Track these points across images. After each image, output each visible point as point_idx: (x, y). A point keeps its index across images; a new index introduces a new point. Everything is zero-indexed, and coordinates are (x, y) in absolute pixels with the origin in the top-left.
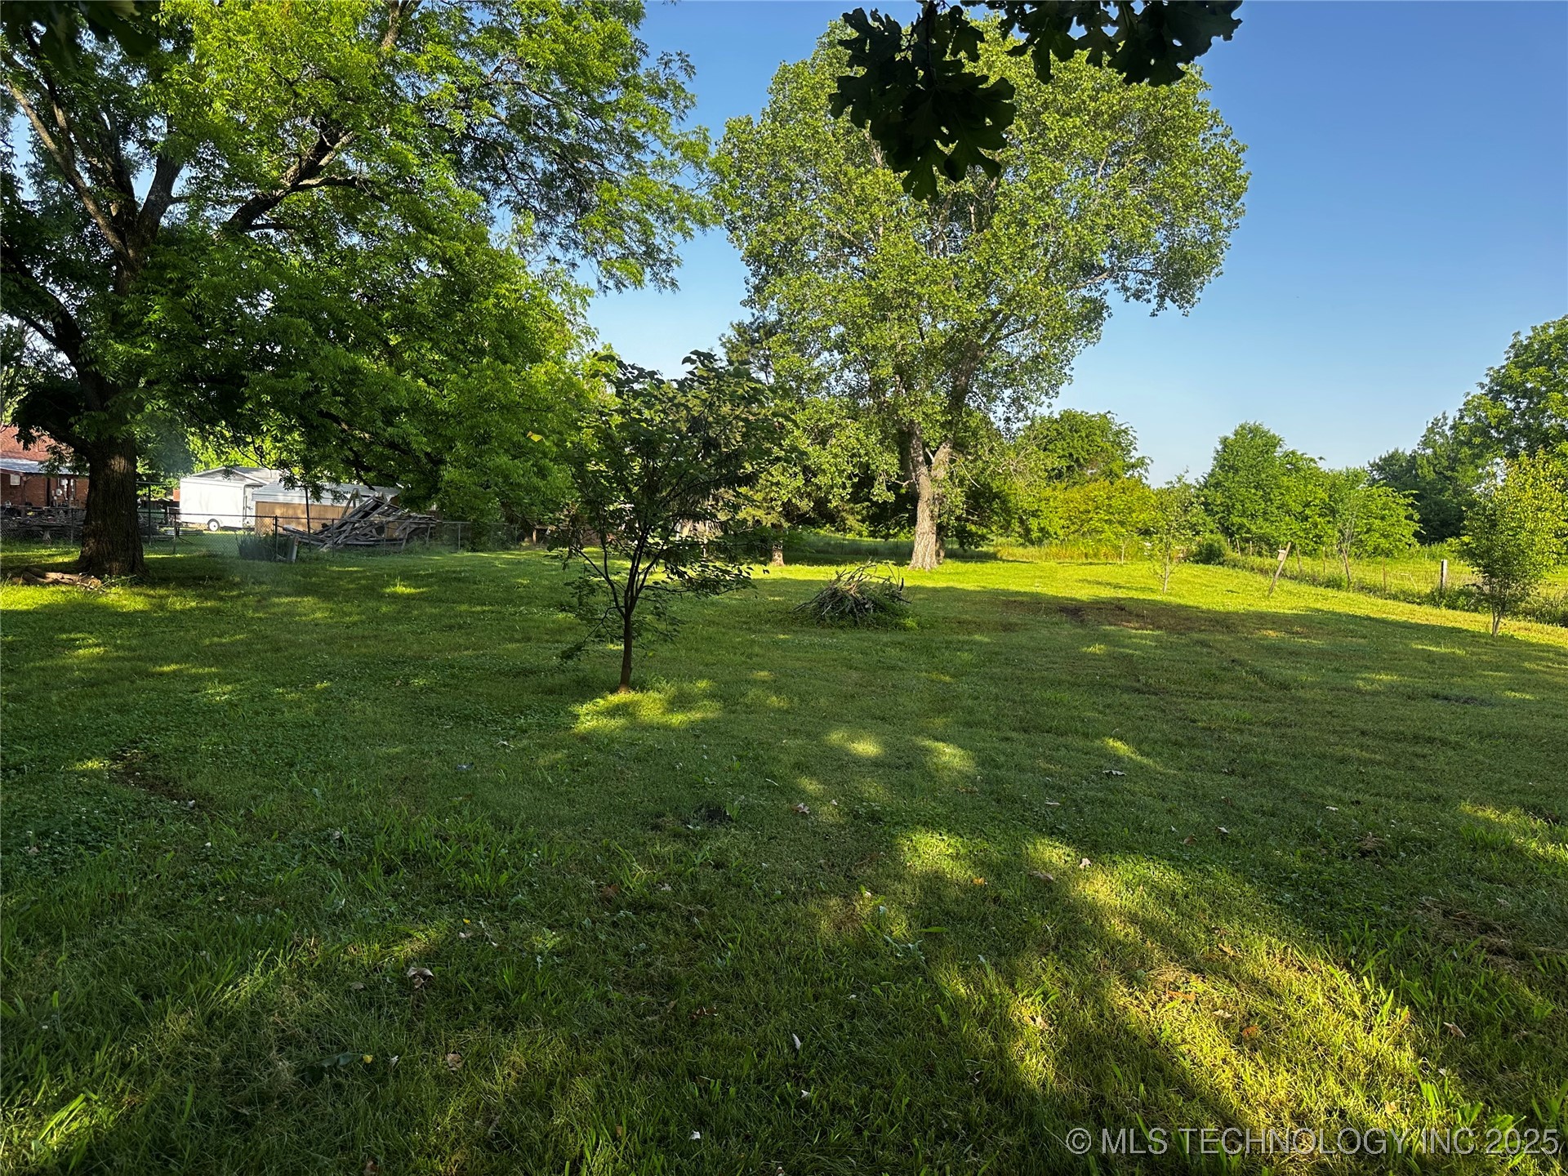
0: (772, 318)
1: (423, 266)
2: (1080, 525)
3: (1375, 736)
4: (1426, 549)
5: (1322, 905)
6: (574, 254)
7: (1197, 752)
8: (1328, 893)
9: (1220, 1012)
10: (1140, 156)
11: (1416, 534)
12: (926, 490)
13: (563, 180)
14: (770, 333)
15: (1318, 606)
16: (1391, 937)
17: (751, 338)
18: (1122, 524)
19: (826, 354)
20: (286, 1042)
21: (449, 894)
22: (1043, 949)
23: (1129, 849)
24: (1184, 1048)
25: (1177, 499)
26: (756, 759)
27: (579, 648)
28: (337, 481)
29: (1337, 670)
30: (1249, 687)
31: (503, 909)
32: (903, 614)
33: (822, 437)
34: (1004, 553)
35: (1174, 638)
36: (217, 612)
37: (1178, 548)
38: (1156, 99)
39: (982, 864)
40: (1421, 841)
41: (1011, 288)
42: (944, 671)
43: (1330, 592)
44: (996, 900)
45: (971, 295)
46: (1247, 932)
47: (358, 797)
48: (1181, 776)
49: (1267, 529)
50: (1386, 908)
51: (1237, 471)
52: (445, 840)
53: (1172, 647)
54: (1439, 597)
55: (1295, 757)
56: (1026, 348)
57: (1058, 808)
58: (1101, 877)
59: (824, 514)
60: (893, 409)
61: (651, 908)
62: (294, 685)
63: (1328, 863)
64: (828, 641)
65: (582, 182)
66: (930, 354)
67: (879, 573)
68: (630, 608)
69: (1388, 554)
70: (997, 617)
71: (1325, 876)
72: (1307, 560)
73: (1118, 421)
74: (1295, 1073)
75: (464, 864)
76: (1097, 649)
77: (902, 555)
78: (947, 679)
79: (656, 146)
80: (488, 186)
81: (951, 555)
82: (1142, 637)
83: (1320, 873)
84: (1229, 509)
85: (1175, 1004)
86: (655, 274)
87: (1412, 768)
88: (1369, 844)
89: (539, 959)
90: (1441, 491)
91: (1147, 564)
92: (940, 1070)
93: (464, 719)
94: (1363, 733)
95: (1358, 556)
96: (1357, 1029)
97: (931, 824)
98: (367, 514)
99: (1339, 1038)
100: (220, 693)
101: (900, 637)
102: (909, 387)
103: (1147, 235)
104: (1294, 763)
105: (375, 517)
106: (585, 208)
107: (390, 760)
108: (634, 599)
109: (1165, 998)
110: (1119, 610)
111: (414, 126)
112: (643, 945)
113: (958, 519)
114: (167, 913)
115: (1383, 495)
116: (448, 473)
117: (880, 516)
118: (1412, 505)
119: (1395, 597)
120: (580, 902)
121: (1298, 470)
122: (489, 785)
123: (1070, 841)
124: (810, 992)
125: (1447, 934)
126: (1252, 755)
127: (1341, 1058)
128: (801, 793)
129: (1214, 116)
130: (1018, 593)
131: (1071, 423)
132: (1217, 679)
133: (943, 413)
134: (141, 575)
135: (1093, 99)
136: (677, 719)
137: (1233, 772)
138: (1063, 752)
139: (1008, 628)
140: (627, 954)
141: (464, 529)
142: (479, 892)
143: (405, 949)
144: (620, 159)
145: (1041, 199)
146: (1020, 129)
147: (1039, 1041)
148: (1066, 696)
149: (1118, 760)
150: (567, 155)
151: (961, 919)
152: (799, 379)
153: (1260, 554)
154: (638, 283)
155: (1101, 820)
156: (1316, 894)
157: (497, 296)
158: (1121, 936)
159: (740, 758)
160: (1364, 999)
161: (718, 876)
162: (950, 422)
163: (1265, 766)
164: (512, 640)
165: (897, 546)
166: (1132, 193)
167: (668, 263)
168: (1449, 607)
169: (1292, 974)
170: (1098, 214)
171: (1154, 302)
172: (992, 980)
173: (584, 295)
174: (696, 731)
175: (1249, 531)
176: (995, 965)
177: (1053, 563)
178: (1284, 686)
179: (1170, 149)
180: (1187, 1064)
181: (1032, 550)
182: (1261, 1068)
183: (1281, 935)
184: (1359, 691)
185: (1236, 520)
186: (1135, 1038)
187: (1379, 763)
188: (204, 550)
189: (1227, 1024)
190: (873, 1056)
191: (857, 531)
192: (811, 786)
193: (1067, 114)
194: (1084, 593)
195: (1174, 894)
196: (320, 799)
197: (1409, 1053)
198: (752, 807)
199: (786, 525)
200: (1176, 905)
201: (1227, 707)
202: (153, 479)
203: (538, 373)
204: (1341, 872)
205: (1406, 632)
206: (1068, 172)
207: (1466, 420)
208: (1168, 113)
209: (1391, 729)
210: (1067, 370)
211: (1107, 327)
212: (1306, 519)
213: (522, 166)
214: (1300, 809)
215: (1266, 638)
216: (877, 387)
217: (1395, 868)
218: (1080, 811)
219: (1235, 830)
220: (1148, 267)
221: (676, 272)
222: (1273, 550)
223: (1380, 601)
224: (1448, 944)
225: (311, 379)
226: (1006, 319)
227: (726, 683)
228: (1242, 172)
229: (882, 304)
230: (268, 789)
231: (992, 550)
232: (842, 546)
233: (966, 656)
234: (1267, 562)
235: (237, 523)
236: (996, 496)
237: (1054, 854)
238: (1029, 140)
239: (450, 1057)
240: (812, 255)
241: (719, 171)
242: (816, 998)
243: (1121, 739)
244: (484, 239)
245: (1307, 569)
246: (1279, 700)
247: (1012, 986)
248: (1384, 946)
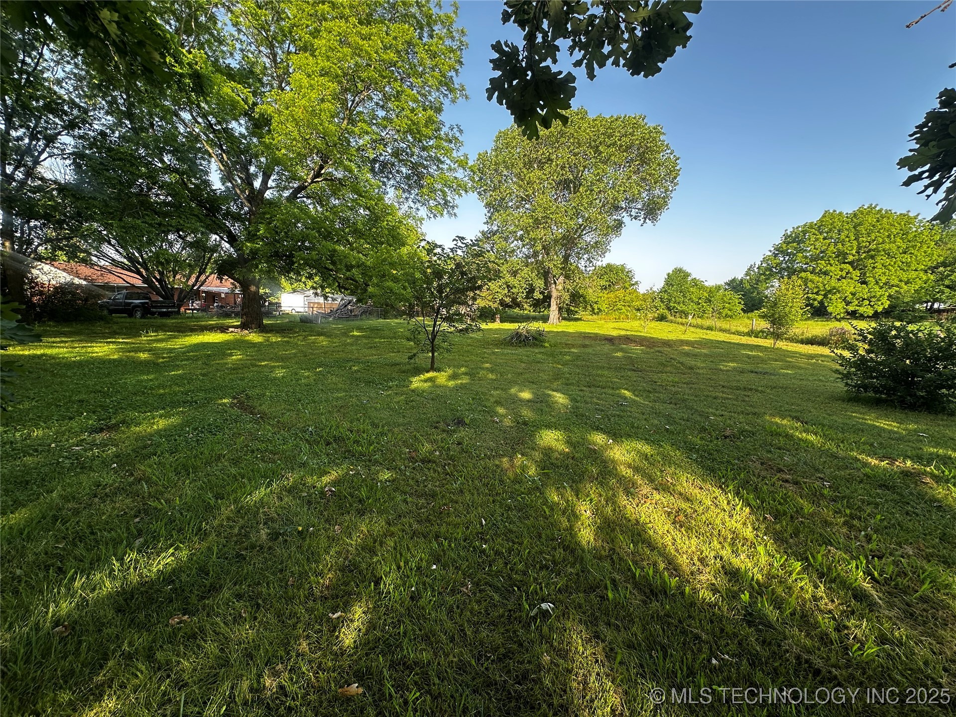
0: (495, 228)
1: (362, 211)
2: (613, 306)
3: (728, 388)
4: (746, 315)
5: (709, 459)
6: (418, 205)
7: (657, 395)
8: (711, 454)
9: (666, 509)
10: (637, 163)
11: (742, 309)
12: (555, 294)
13: (413, 177)
14: (494, 234)
15: (704, 337)
16: (739, 475)
17: (487, 236)
18: (629, 306)
19: (516, 242)
20: (268, 520)
21: (348, 455)
22: (591, 479)
23: (629, 436)
24: (650, 525)
25: (651, 296)
26: (479, 399)
27: (415, 355)
28: (333, 294)
29: (712, 362)
30: (677, 368)
31: (370, 461)
32: (544, 341)
33: (514, 273)
34: (584, 318)
35: (648, 350)
36: (288, 342)
37: (650, 315)
38: (644, 139)
39: (569, 442)
40: (749, 432)
41: (587, 215)
42: (559, 363)
43: (708, 332)
44: (573, 458)
45: (571, 218)
46: (677, 472)
47: (322, 414)
48: (651, 404)
49: (684, 308)
50: (736, 461)
51: (673, 286)
52: (352, 432)
53: (647, 353)
54: (752, 333)
55: (696, 396)
56: (592, 238)
57: (601, 419)
58: (617, 448)
59: (516, 304)
60: (542, 262)
61: (429, 461)
62: (308, 369)
63: (711, 441)
64: (513, 352)
65: (420, 176)
66: (556, 241)
67: (535, 326)
68: (433, 339)
69: (731, 317)
70: (580, 342)
71: (710, 447)
72: (700, 320)
73: (628, 267)
74: (699, 538)
75: (357, 442)
76: (619, 354)
77: (545, 319)
78: (560, 366)
79: (448, 162)
80: (385, 180)
81: (564, 319)
82: (636, 349)
83: (708, 446)
84: (670, 301)
85: (647, 505)
86: (448, 211)
87: (744, 401)
88: (728, 433)
89: (379, 484)
90: (752, 293)
91: (638, 322)
92: (543, 536)
93: (368, 383)
94: (723, 387)
95: (719, 318)
96: (726, 517)
97: (549, 426)
98: (346, 306)
99: (718, 521)
100: (280, 373)
101: (542, 350)
102: (548, 254)
103: (640, 193)
104: (696, 399)
105: (349, 307)
106: (422, 187)
107: (337, 399)
108: (435, 336)
109: (642, 502)
110: (628, 339)
111: (355, 156)
112: (424, 478)
113: (567, 305)
114: (235, 462)
115: (729, 294)
116: (370, 289)
117: (537, 304)
118: (741, 298)
119: (734, 333)
120: (401, 458)
121: (697, 285)
122: (373, 409)
123: (605, 432)
124: (491, 499)
125: (763, 473)
126: (679, 396)
127: (719, 531)
128: (496, 414)
129: (667, 146)
130: (589, 333)
131: (610, 268)
132: (665, 366)
133: (561, 264)
134: (263, 329)
135: (619, 140)
136: (451, 384)
137: (671, 403)
138: (604, 395)
139: (585, 346)
140: (417, 481)
141: (381, 311)
142: (361, 454)
143: (326, 479)
144: (435, 167)
145: (598, 180)
146: (590, 153)
147: (587, 522)
148: (606, 373)
149: (625, 398)
150: (414, 167)
151: (558, 467)
152: (506, 252)
153: (681, 318)
154: (442, 215)
155: (617, 423)
156: (706, 455)
157: (387, 221)
158: (624, 473)
159: (473, 399)
160: (728, 503)
161: (458, 448)
162: (564, 268)
163: (684, 400)
164: (393, 352)
165: (543, 315)
166: (634, 177)
167: (453, 207)
168: (755, 337)
169: (697, 491)
170: (621, 186)
171: (642, 220)
172: (569, 494)
173: (421, 220)
174: (457, 388)
175: (677, 309)
176: (571, 487)
177: (603, 322)
178: (691, 368)
179: (650, 159)
180: (651, 533)
181: (595, 317)
182: (684, 536)
183: (693, 472)
184: (721, 370)
185: (672, 304)
186: (629, 520)
187: (730, 399)
188: (287, 320)
189: (669, 514)
190: (515, 529)
191: (528, 310)
192: (501, 410)
193: (609, 147)
194: (615, 333)
195: (647, 455)
196: (308, 415)
197: (750, 528)
198: (476, 419)
199: (501, 308)
200: (648, 460)
201: (669, 377)
202: (272, 295)
203: (404, 250)
204: (717, 445)
205: (739, 347)
206: (610, 170)
207: (763, 265)
208: (649, 145)
209: (734, 385)
210: (608, 247)
211: (624, 230)
212: (699, 304)
213: (398, 172)
214: (699, 418)
215: (684, 349)
216: (536, 254)
217: (739, 443)
218: (609, 420)
219: (672, 427)
220: (640, 207)
221: (456, 210)
222: (686, 316)
223: (728, 335)
224: (764, 478)
225: (318, 254)
226: (585, 227)
227: (472, 369)
228: (678, 168)
229: (537, 222)
230: (289, 410)
231: (580, 317)
232: (523, 316)
233: (568, 358)
234: (684, 320)
235: (302, 310)
236: (582, 296)
237: (599, 439)
238: (594, 157)
239: (336, 527)
240: (510, 204)
241: (472, 171)
242: (494, 501)
243: (627, 390)
244: (382, 199)
245: (699, 323)
246: (689, 374)
247: (577, 496)
248: (736, 478)
